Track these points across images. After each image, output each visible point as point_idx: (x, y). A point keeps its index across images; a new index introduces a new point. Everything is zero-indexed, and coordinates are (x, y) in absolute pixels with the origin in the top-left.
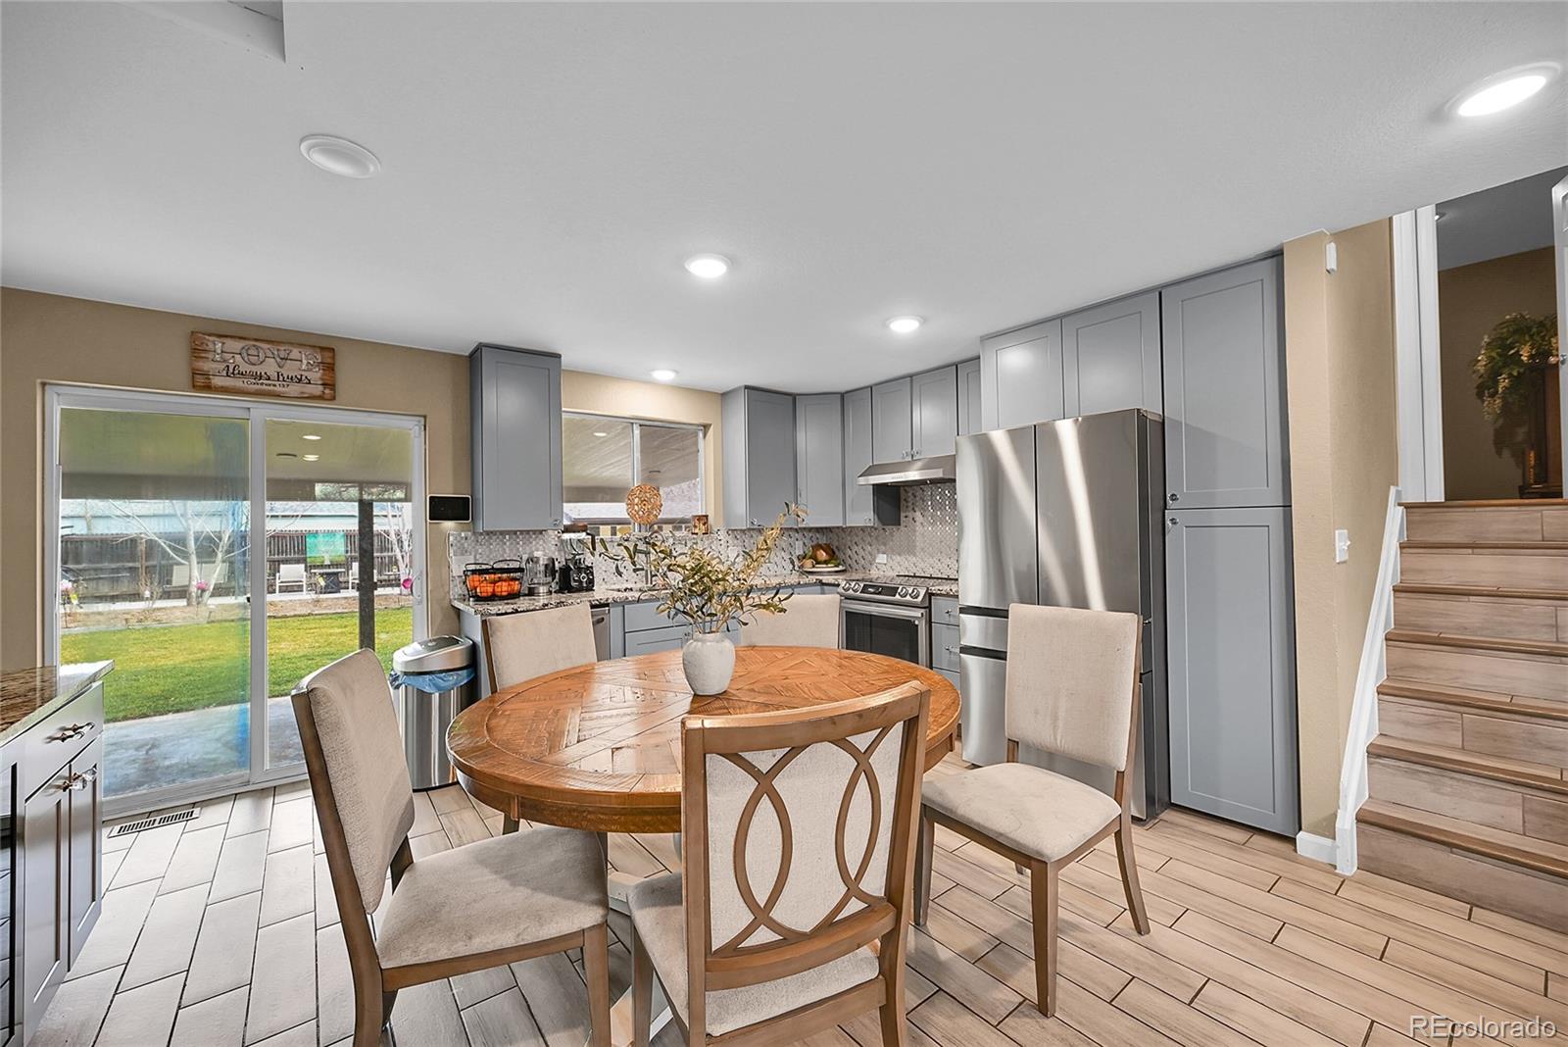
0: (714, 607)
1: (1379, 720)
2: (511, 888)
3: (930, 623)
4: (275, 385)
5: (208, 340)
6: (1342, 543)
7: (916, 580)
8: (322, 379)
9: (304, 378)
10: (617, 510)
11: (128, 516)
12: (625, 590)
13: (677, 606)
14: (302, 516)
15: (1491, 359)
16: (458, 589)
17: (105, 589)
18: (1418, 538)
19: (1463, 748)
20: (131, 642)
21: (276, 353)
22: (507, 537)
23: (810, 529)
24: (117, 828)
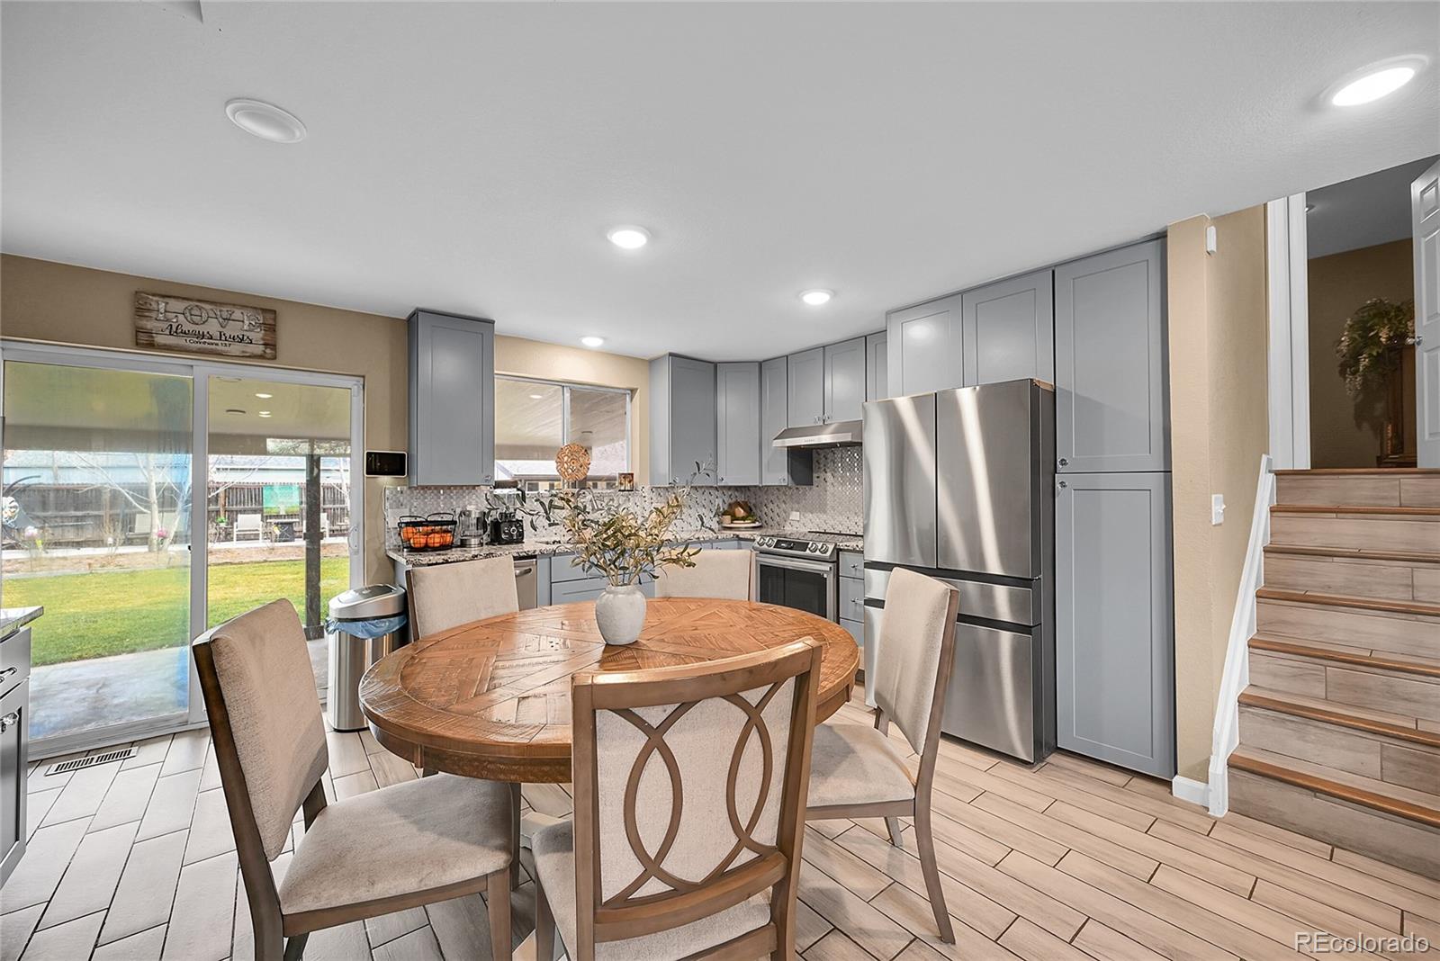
0: (628, 561)
1: (1250, 671)
2: (418, 834)
3: (837, 576)
4: (217, 344)
5: (152, 300)
6: (1218, 508)
7: (826, 536)
8: (263, 339)
9: (245, 338)
10: (548, 467)
11: (93, 467)
12: (554, 543)
13: (591, 560)
14: (259, 469)
15: (1353, 340)
16: (394, 540)
17: (71, 536)
18: (1287, 503)
19: (1326, 698)
20: (94, 585)
21: (219, 313)
22: (442, 492)
23: (730, 488)
24: (56, 766)
